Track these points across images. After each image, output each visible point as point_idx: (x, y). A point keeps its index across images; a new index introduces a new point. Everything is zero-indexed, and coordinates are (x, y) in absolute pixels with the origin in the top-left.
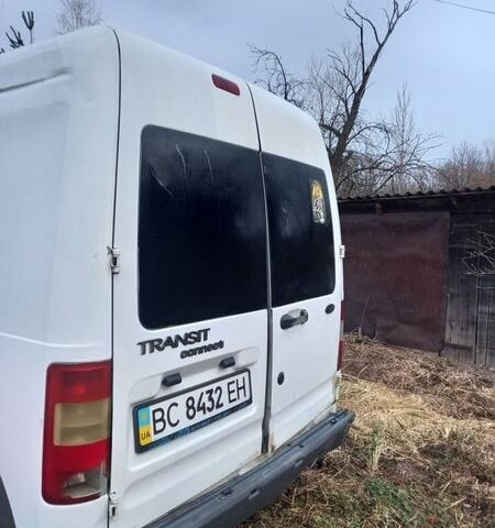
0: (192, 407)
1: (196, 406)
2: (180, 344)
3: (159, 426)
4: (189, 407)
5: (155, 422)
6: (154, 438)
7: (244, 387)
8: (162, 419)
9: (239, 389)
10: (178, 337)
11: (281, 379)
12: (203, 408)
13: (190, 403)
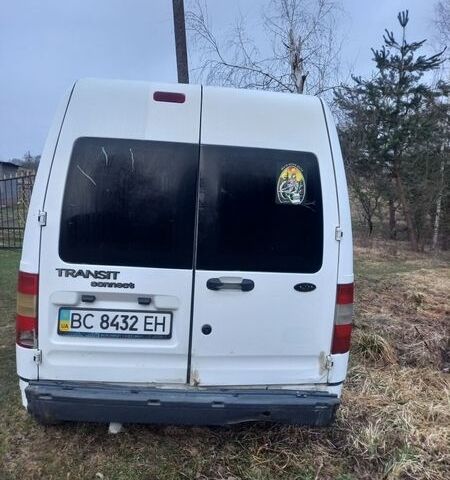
0: (107, 321)
1: (110, 322)
2: (90, 277)
3: (76, 324)
4: (103, 321)
5: (73, 321)
6: (70, 330)
7: (163, 324)
8: (79, 321)
9: (156, 324)
10: (89, 272)
11: (207, 330)
12: (117, 325)
13: (105, 318)
